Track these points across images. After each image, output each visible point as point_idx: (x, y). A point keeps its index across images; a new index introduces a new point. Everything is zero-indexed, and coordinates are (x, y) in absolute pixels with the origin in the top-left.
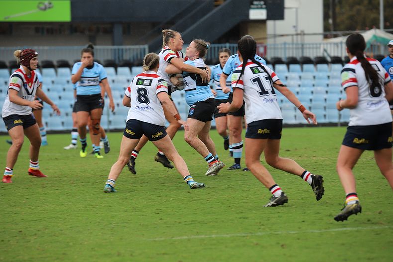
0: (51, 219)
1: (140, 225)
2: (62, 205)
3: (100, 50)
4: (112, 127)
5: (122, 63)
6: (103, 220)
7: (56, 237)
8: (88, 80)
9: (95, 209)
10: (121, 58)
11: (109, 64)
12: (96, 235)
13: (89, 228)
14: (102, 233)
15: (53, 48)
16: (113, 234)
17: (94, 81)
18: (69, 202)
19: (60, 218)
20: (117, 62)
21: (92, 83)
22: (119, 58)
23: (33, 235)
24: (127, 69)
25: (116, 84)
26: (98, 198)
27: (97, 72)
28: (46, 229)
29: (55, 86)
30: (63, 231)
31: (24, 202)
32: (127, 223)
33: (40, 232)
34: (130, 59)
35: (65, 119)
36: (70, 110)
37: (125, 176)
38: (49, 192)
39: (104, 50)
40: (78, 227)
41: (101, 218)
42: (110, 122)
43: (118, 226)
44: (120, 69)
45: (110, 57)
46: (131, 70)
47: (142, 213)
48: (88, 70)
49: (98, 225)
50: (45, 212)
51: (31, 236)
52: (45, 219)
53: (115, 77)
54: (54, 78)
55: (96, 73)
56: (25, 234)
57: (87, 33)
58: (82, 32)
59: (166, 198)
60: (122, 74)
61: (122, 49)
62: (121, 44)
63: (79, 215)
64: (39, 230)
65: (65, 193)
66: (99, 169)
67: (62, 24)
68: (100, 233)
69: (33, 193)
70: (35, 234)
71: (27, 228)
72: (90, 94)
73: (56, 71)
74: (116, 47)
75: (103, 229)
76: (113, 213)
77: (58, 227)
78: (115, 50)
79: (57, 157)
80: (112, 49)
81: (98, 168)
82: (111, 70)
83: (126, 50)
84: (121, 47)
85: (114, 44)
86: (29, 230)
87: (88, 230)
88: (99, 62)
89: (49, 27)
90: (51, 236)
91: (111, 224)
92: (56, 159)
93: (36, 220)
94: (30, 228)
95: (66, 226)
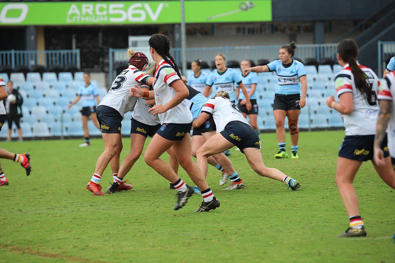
0: (251, 219)
1: (341, 224)
2: (263, 204)
3: (301, 48)
4: (313, 126)
5: (323, 61)
6: (304, 219)
7: (257, 236)
8: (284, 79)
9: (295, 209)
10: (322, 56)
11: (310, 63)
12: (297, 235)
13: (289, 228)
14: (303, 232)
15: (254, 47)
16: (313, 233)
17: (290, 80)
18: (270, 201)
19: (260, 217)
20: (318, 60)
21: (288, 82)
22: (320, 56)
23: (234, 234)
24: (328, 67)
25: (317, 82)
26: (297, 197)
27: (294, 71)
28: (247, 228)
30: (263, 231)
32: (327, 222)
33: (240, 231)
34: (331, 57)
35: (266, 118)
36: (271, 109)
37: (325, 175)
39: (305, 49)
40: (278, 226)
41: (301, 217)
42: (311, 121)
43: (318, 225)
44: (321, 68)
45: (311, 55)
46: (332, 68)
47: (343, 213)
48: (285, 69)
49: (298, 224)
50: (246, 211)
51: (232, 234)
52: (246, 218)
53: (316, 76)
55: (292, 72)
56: (226, 233)
57: (288, 32)
58: (283, 31)
59: (367, 197)
60: (323, 72)
61: (324, 48)
62: (323, 43)
63: (279, 214)
64: (239, 229)
66: (299, 169)
67: (263, 24)
68: (300, 233)
70: (236, 233)
71: (228, 227)
72: (286, 94)
74: (317, 45)
75: (303, 228)
76: (313, 213)
77: (259, 226)
78: (316, 48)
80: (313, 48)
81: (298, 167)
82: (312, 68)
83: (327, 48)
84: (322, 45)
85: (314, 43)
86: (230, 229)
87: (288, 229)
88: (299, 61)
89: (251, 26)
90: (252, 235)
91: (312, 223)
93: (237, 219)
94: (231, 226)
95: (266, 225)
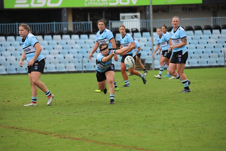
0: (191, 118)
2: (197, 109)
3: (219, 19)
7: (194, 128)
9: (216, 112)
12: (217, 127)
14: (221, 126)
15: (192, 19)
18: (201, 108)
19: (196, 117)
23: (181, 127)
28: (188, 123)
29: (193, 41)
30: (197, 125)
31: (175, 107)
33: (184, 125)
35: (199, 60)
38: (190, 102)
39: (222, 19)
40: (206, 122)
41: (220, 117)
49: (218, 121)
50: (187, 114)
51: (179, 127)
52: (187, 118)
54: (193, 36)
56: (176, 126)
57: (212, 9)
58: (209, 9)
63: (207, 115)
65: (199, 103)
66: (218, 89)
67: (197, 5)
68: (219, 126)
69: (181, 102)
70: (182, 126)
71: (177, 123)
73: (194, 33)
75: (221, 123)
77: (195, 122)
79: (194, 82)
87: (212, 124)
89: (190, 7)
90: (191, 127)
92: (194, 83)
93: (182, 118)
94: (179, 122)
95: (199, 121)
